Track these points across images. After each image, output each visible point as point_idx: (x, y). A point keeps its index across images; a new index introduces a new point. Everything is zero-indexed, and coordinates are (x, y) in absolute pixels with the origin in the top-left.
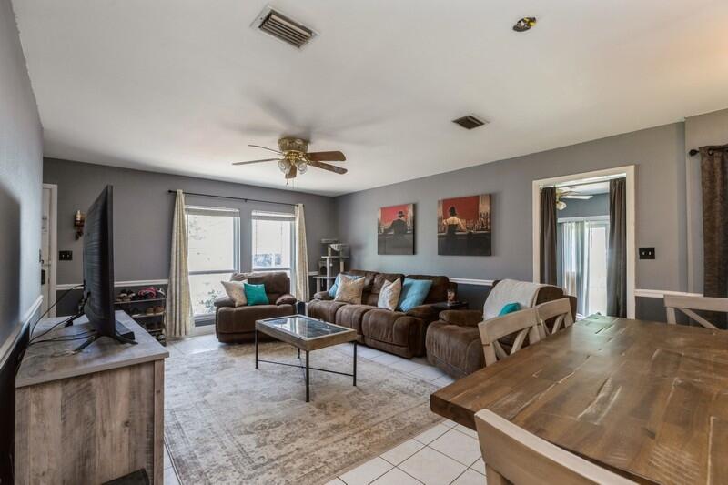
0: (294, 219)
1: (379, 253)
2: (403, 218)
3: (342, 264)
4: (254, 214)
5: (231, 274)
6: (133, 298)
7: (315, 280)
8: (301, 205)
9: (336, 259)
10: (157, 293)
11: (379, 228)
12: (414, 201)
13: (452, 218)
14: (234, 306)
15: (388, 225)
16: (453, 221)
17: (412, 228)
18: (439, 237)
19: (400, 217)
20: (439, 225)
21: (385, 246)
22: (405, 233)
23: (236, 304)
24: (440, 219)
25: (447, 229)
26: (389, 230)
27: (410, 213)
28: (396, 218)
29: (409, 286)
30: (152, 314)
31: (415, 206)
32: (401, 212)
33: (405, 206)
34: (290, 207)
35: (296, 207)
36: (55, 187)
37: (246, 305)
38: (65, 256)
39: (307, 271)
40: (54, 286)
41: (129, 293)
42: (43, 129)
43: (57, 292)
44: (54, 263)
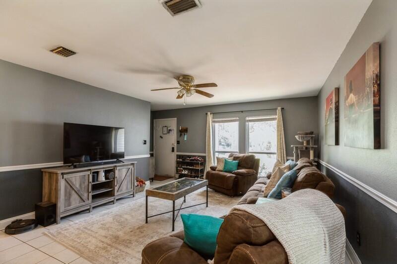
0: (275, 118)
3: (312, 153)
4: (247, 119)
5: (229, 154)
6: (191, 160)
8: (279, 108)
10: (198, 159)
13: (350, 97)
14: (215, 170)
16: (351, 100)
19: (331, 104)
23: (217, 169)
26: (328, 119)
30: (195, 168)
31: (339, 90)
32: (331, 100)
34: (274, 111)
35: (277, 111)
36: (176, 119)
37: (222, 171)
38: (178, 142)
39: (285, 156)
40: (176, 153)
41: (190, 158)
42: (150, 102)
43: (177, 155)
44: (176, 145)
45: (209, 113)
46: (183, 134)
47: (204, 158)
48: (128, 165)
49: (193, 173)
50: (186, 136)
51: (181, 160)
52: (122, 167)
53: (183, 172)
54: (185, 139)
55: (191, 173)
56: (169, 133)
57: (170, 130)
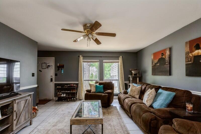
0: (119, 62)
1: (152, 75)
2: (163, 57)
3: (138, 79)
4: (104, 61)
5: (95, 81)
6: (68, 87)
7: (127, 85)
8: (121, 56)
9: (135, 77)
10: (74, 86)
11: (152, 63)
12: (170, 46)
13: (197, 51)
14: (90, 92)
15: (156, 61)
16: (198, 53)
17: (169, 61)
18: (186, 65)
19: (162, 56)
20: (187, 58)
21: (155, 71)
22: (165, 64)
23: (92, 92)
24: (187, 53)
25: (192, 59)
26: (157, 63)
27: (168, 53)
28: (160, 56)
29: (160, 93)
30: (72, 92)
31: (170, 49)
32: (162, 54)
33: (165, 50)
34: (117, 58)
35: (119, 58)
36: (54, 58)
37: (95, 92)
38: (56, 75)
39: (124, 81)
40: (54, 82)
41: (67, 85)
42: (37, 42)
43: (55, 84)
44: (54, 76)
45: (81, 56)
46: (60, 69)
47: (77, 84)
48: (25, 97)
49: (70, 95)
50: (63, 71)
51: (60, 87)
52: (20, 100)
53: (62, 96)
54: (62, 72)
55: (69, 95)
56: (48, 68)
57: (49, 66)
